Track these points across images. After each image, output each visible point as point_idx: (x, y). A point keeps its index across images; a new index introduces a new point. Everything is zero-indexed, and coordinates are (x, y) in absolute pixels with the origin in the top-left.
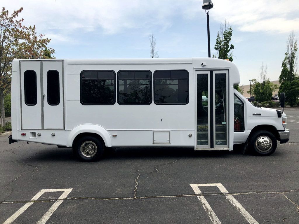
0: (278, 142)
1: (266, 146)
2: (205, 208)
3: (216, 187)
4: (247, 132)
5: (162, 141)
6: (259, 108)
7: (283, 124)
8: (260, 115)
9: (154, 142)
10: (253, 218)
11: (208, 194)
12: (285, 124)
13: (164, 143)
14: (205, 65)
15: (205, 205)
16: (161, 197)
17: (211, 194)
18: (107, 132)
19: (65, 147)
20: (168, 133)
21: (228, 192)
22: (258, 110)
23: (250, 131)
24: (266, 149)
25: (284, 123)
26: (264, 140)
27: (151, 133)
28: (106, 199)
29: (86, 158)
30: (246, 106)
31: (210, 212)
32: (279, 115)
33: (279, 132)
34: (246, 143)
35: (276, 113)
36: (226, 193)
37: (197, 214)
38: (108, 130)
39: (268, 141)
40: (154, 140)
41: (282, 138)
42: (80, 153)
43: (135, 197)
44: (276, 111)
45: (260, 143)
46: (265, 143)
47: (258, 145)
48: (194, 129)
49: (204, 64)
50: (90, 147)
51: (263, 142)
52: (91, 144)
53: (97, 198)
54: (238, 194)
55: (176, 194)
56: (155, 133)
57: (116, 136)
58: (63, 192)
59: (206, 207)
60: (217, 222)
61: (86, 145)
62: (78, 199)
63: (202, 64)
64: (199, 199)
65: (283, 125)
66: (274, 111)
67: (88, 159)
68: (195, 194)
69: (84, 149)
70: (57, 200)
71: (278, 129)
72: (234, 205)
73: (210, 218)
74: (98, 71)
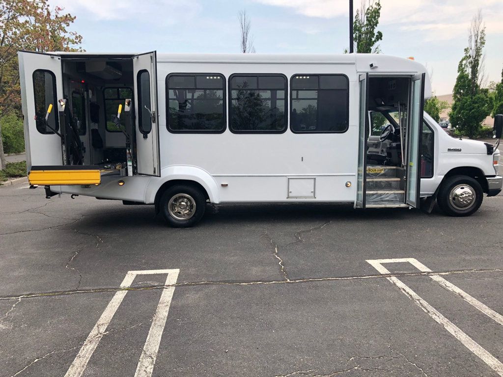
0: (485, 195)
1: (466, 201)
2: (407, 295)
3: (408, 263)
4: (438, 178)
5: (302, 193)
6: (458, 140)
7: (495, 165)
8: (460, 150)
9: (288, 195)
10: (487, 307)
11: (402, 274)
12: (497, 165)
13: (306, 197)
14: (376, 67)
15: (404, 290)
16: (329, 280)
17: (405, 273)
18: (211, 179)
19: (142, 203)
20: (313, 180)
21: (431, 271)
22: (457, 142)
23: (443, 177)
24: (466, 206)
25: (496, 163)
26: (463, 191)
27: (285, 179)
28: (244, 284)
29: (177, 222)
30: (437, 137)
31: (418, 300)
32: (490, 150)
33: (487, 178)
34: (434, 195)
35: (485, 147)
36: (429, 273)
37: (399, 302)
38: (213, 176)
39: (470, 192)
40: (289, 192)
41: (490, 188)
42: (167, 214)
43: (287, 280)
44: (485, 144)
45: (456, 195)
46: (465, 195)
47: (454, 199)
48: (354, 174)
49: (374, 66)
50: (183, 203)
51: (462, 194)
52: (185, 197)
53: (228, 282)
54: (447, 273)
55: (351, 274)
56: (290, 180)
57: (227, 185)
58: (166, 275)
59: (408, 293)
60: (436, 315)
61: (176, 200)
62: (197, 285)
63: (371, 65)
64: (392, 282)
65: (494, 167)
66: (481, 144)
67: (182, 222)
68: (381, 275)
69: (173, 206)
70: (165, 287)
71: (486, 174)
72: (450, 289)
73: (423, 308)
74: (197, 75)
